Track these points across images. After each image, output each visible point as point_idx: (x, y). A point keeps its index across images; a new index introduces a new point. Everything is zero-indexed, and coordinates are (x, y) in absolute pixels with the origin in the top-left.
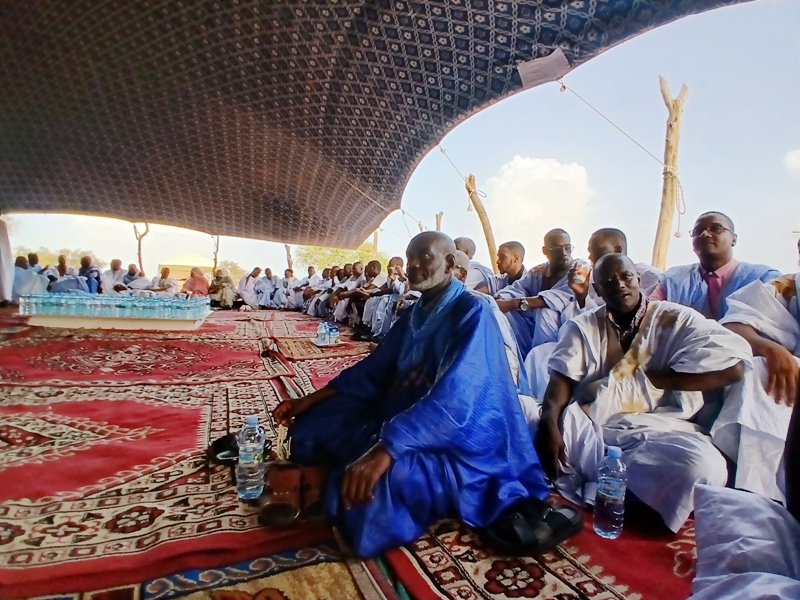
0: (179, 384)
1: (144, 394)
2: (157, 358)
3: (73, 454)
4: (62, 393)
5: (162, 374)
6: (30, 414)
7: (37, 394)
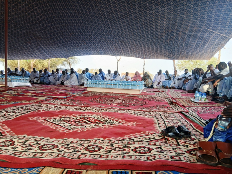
0: (141, 111)
1: (129, 112)
2: (129, 102)
3: (113, 127)
4: (103, 109)
5: (133, 107)
6: (95, 114)
7: (96, 109)
